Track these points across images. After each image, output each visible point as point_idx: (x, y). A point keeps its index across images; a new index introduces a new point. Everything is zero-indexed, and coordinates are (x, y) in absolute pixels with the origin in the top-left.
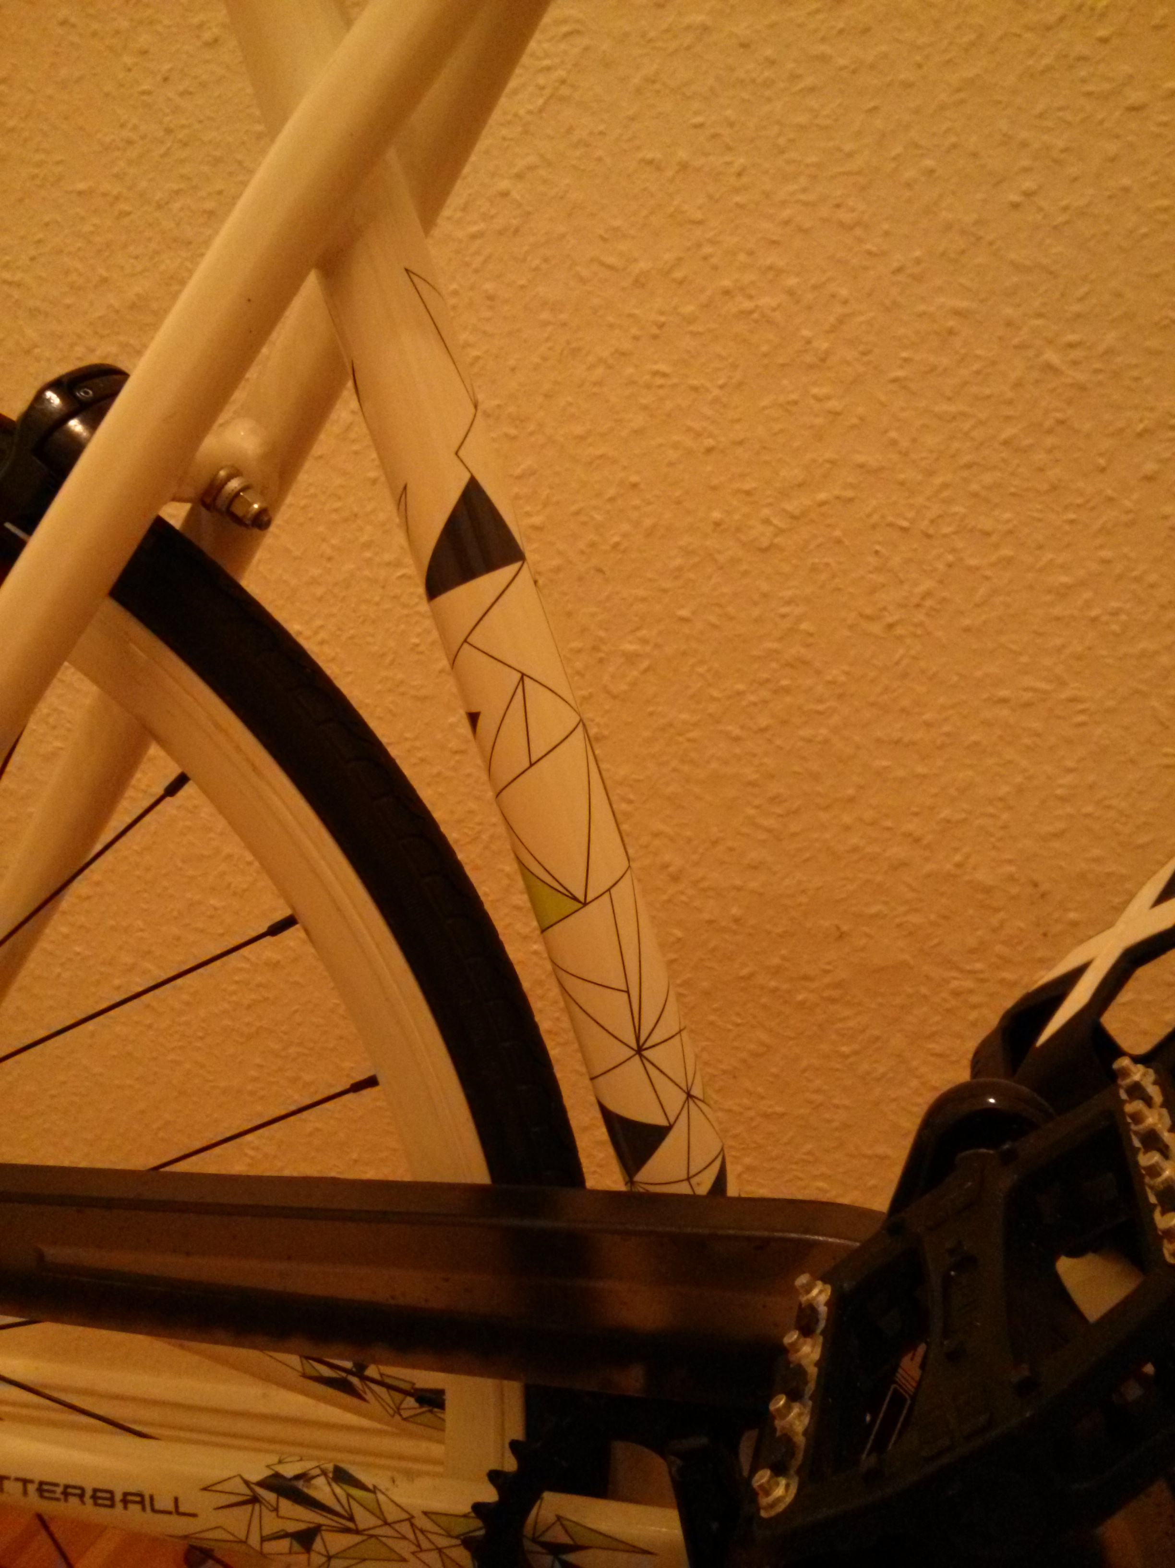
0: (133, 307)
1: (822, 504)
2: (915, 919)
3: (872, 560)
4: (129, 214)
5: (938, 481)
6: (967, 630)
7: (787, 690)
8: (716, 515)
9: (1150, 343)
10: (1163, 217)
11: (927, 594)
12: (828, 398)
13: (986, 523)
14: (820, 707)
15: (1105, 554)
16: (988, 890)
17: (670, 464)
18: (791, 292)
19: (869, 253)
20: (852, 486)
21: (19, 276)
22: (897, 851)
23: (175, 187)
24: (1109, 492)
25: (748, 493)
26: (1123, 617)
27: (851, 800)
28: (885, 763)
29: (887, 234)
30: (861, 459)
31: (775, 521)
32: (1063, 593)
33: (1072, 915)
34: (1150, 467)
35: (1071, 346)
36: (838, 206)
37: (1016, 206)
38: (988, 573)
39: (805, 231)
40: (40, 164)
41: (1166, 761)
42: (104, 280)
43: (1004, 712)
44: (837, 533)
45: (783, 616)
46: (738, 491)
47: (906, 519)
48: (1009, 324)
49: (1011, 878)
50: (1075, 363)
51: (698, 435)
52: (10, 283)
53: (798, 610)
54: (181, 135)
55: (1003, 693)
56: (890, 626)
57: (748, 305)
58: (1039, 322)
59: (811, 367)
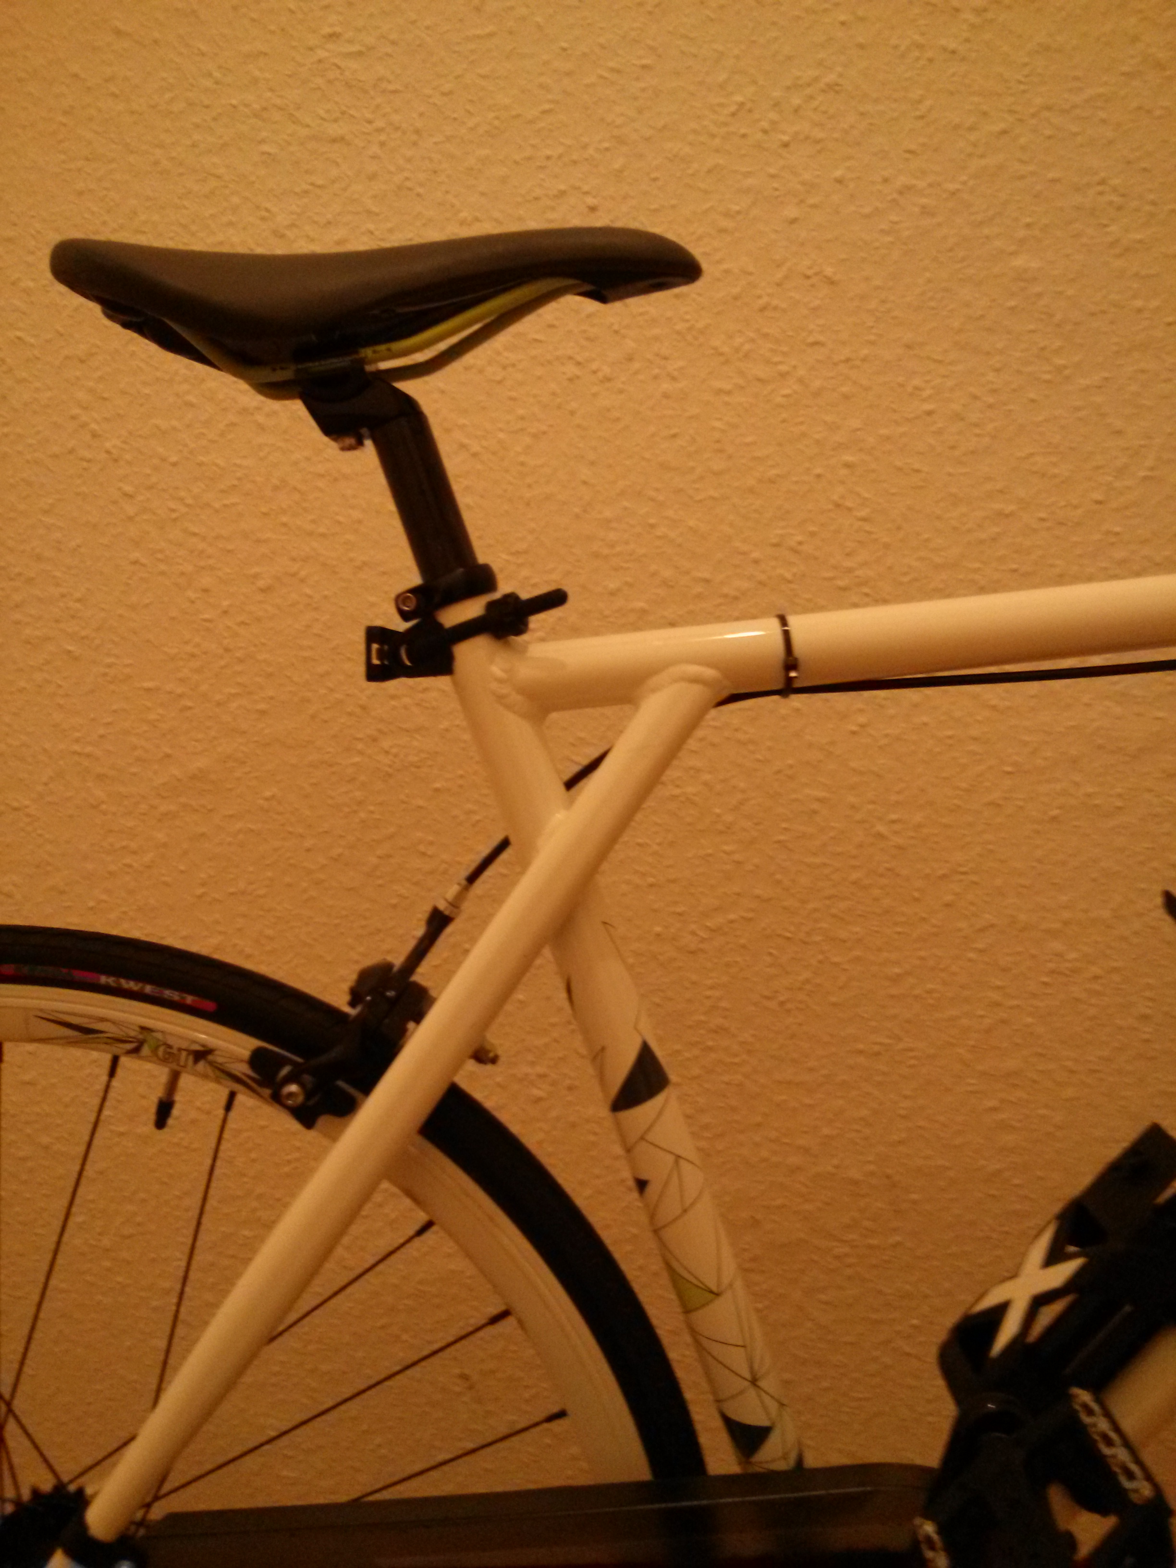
0: (193, 777)
1: (732, 922)
2: (808, 1207)
3: (768, 959)
4: (190, 708)
5: (811, 906)
6: (834, 1005)
7: (710, 1049)
8: (658, 929)
9: (944, 821)
10: (950, 742)
11: (807, 981)
12: (733, 852)
13: (843, 934)
14: (737, 1060)
15: (922, 953)
16: (856, 1183)
17: (624, 895)
18: (706, 784)
19: (759, 761)
20: (753, 910)
21: (89, 749)
22: (794, 1160)
23: (233, 691)
24: (924, 915)
25: (680, 914)
26: (935, 995)
27: (759, 1125)
28: (784, 1097)
29: (770, 749)
30: (757, 892)
31: (698, 932)
32: (896, 980)
33: (915, 1196)
34: (949, 898)
35: (894, 822)
36: (736, 730)
37: (854, 733)
38: (846, 967)
39: (713, 745)
40: (110, 666)
41: (970, 1088)
42: (168, 756)
43: (861, 1060)
44: (742, 941)
45: (708, 997)
46: (674, 913)
47: (790, 932)
48: (853, 807)
49: (872, 1174)
50: (896, 833)
51: (644, 875)
52: (79, 754)
53: (716, 993)
54: (239, 654)
55: (861, 1046)
56: (782, 1004)
57: (677, 791)
58: (871, 807)
59: (721, 832)
